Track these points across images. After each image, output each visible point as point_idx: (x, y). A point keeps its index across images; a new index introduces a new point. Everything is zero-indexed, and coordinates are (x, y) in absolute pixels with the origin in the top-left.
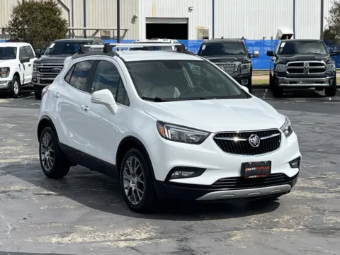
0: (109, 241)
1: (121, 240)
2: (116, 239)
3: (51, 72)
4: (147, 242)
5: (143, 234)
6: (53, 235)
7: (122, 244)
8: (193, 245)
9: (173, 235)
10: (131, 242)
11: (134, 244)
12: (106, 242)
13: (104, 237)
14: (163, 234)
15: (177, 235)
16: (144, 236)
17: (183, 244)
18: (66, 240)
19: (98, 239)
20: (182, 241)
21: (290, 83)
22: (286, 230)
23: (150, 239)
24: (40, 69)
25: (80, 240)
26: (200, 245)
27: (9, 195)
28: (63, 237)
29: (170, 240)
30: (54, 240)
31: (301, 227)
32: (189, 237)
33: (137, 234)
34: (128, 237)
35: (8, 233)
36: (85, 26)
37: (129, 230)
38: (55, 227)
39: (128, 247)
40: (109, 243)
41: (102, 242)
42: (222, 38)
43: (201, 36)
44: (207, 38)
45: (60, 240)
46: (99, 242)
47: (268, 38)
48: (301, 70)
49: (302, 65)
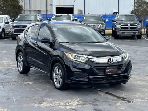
0: (62, 106)
1: (67, 105)
2: (64, 104)
3: (19, 28)
4: (79, 106)
5: (76, 102)
6: (35, 103)
7: (68, 107)
8: (100, 107)
9: (90, 103)
10: (71, 106)
11: (73, 107)
12: (60, 106)
13: (59, 103)
14: (85, 102)
15: (92, 103)
16: (77, 103)
17: (96, 107)
18: (42, 105)
19: (56, 105)
20: (94, 105)
22: (140, 100)
23: (80, 105)
24: (14, 27)
25: (48, 105)
26: (103, 108)
27: (11, 84)
28: (40, 104)
29: (89, 105)
30: (36, 105)
31: (146, 99)
32: (97, 103)
33: (73, 102)
34: (70, 104)
35: (15, 102)
36: (30, 8)
37: (69, 100)
38: (35, 99)
39: (71, 109)
40: (62, 107)
41: (59, 106)
42: (88, 14)
43: (79, 13)
44: (82, 14)
45: (39, 105)
46: (57, 106)
47: (108, 14)
48: (127, 28)
49: (127, 25)
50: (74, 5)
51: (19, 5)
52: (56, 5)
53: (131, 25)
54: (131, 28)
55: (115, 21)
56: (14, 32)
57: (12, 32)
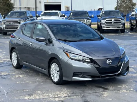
0: (51, 98)
1: (56, 97)
2: (54, 97)
3: (10, 24)
4: (67, 98)
5: (65, 94)
6: (25, 95)
7: (57, 99)
8: (88, 99)
9: (78, 94)
10: (60, 98)
11: (62, 99)
12: (50, 98)
13: (48, 96)
14: (73, 94)
16: (65, 95)
17: (83, 98)
18: (32, 97)
19: (45, 97)
20: (82, 97)
21: (107, 28)
22: (126, 91)
23: (69, 96)
24: (5, 23)
25: (38, 97)
26: (91, 99)
27: (2, 77)
28: (30, 96)
29: (77, 97)
30: (27, 98)
31: (132, 90)
32: (85, 95)
33: (62, 94)
34: (59, 96)
35: (5, 95)
36: (20, 6)
37: (58, 93)
38: (25, 92)
39: (60, 101)
40: (51, 99)
41: (48, 98)
42: (75, 10)
43: (67, 9)
44: (69, 10)
45: (29, 98)
46: (46, 98)
47: (93, 10)
48: (111, 23)
49: (111, 20)
50: (61, 2)
51: (10, 3)
52: (45, 2)
53: (115, 20)
54: (115, 23)
55: (100, 17)
56: (5, 28)
57: (3, 28)
